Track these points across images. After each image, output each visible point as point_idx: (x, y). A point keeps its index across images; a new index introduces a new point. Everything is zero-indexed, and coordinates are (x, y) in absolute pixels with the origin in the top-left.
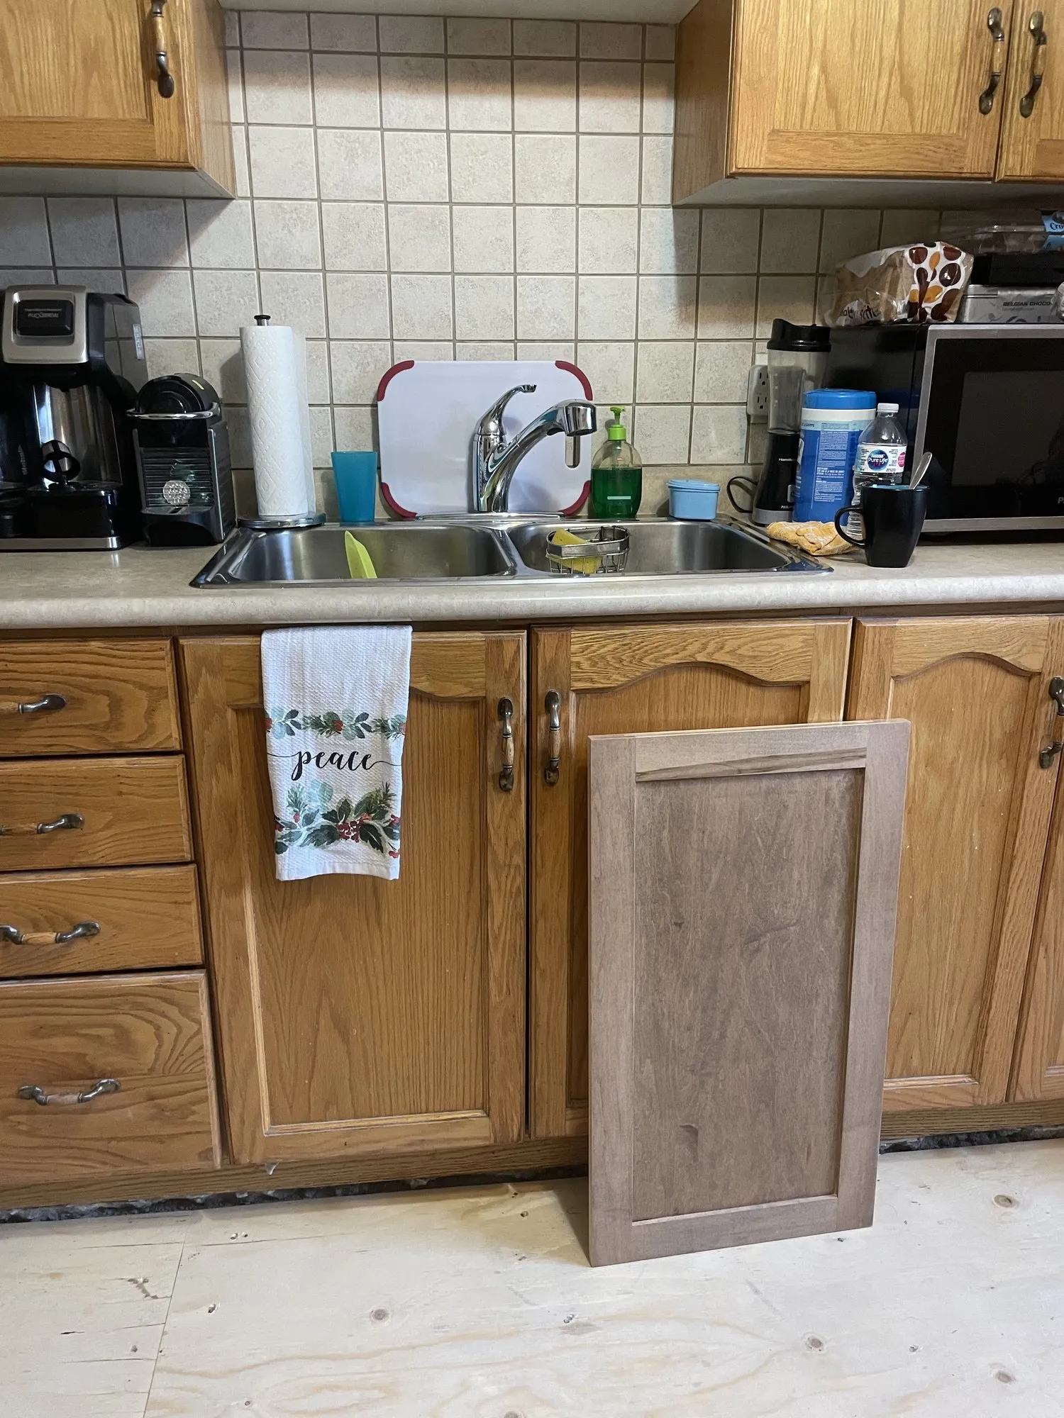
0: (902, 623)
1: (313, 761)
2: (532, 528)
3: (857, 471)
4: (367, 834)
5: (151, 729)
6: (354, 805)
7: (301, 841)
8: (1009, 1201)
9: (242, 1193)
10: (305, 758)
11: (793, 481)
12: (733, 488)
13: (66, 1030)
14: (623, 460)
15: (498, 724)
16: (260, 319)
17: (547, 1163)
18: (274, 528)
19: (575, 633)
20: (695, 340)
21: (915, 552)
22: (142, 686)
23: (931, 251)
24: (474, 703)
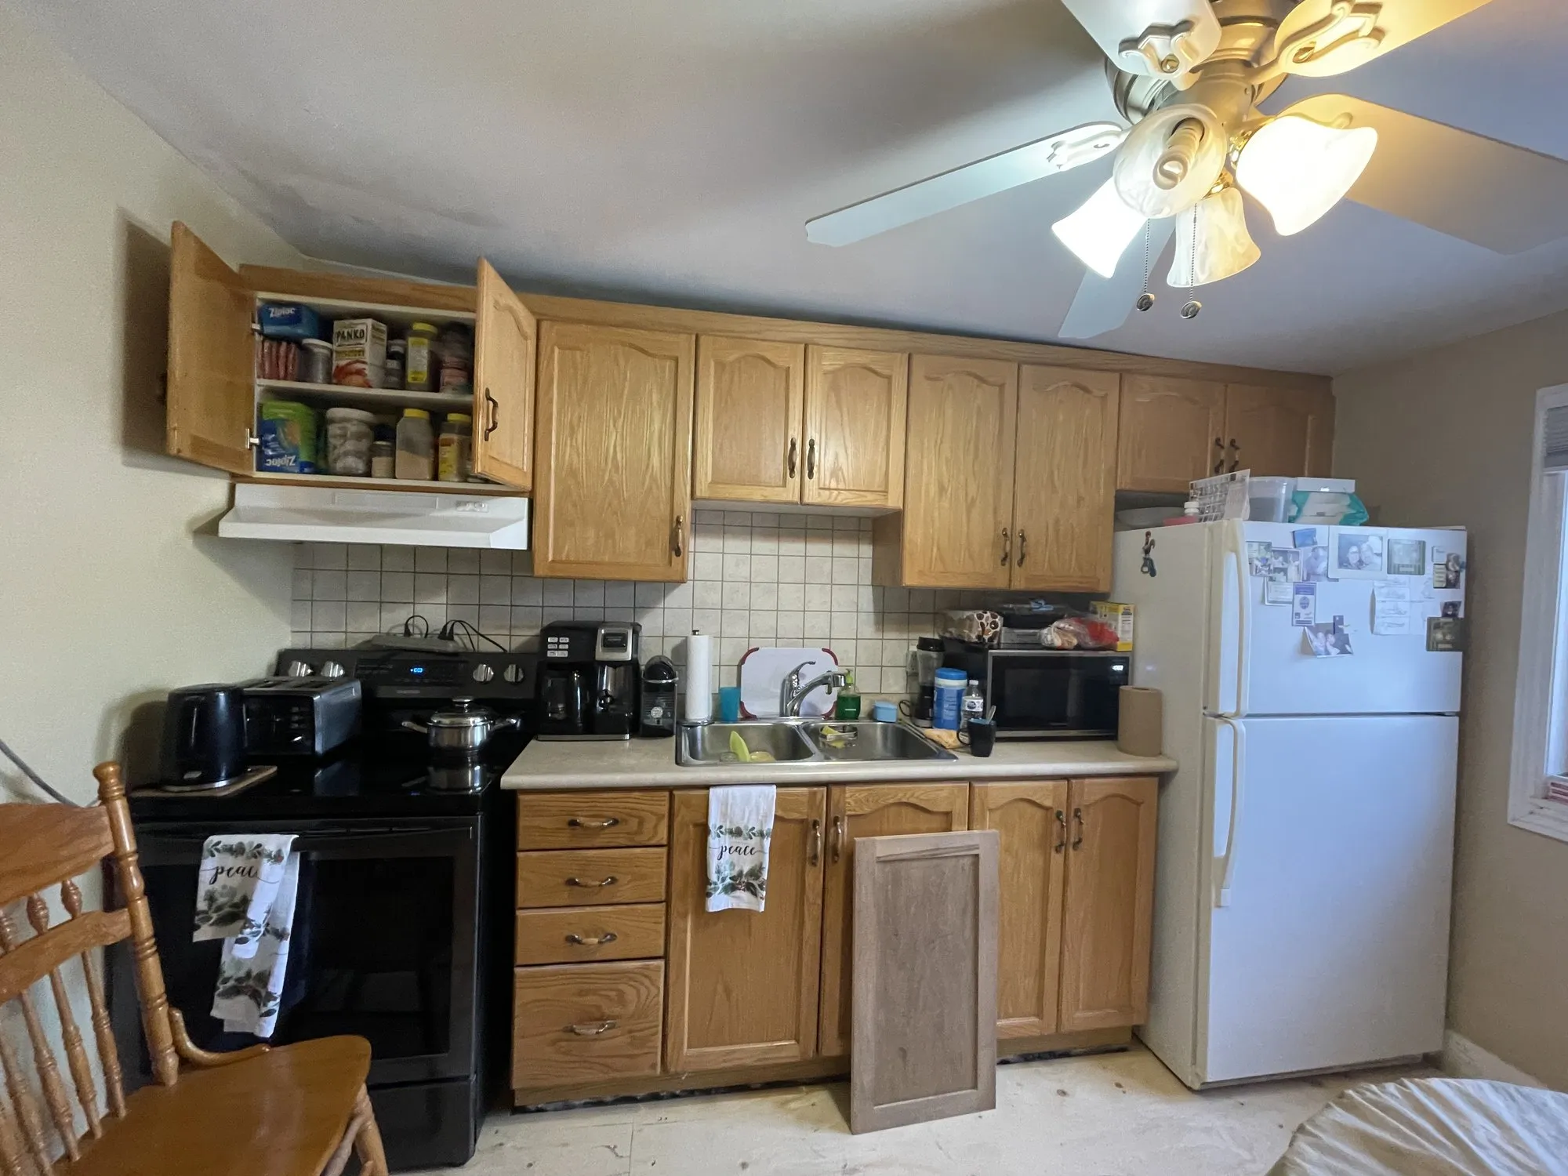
0: (990, 784)
1: (728, 850)
2: (813, 725)
3: (962, 708)
4: (750, 888)
5: (656, 833)
6: (745, 873)
7: (719, 891)
8: (1063, 1093)
9: (663, 1092)
10: (724, 849)
11: (932, 707)
12: (902, 704)
13: (595, 992)
14: (851, 692)
15: (813, 832)
16: (694, 632)
17: (824, 1074)
18: (693, 726)
19: (848, 788)
20: (882, 639)
21: (994, 747)
22: (652, 813)
23: (985, 615)
24: (802, 821)
